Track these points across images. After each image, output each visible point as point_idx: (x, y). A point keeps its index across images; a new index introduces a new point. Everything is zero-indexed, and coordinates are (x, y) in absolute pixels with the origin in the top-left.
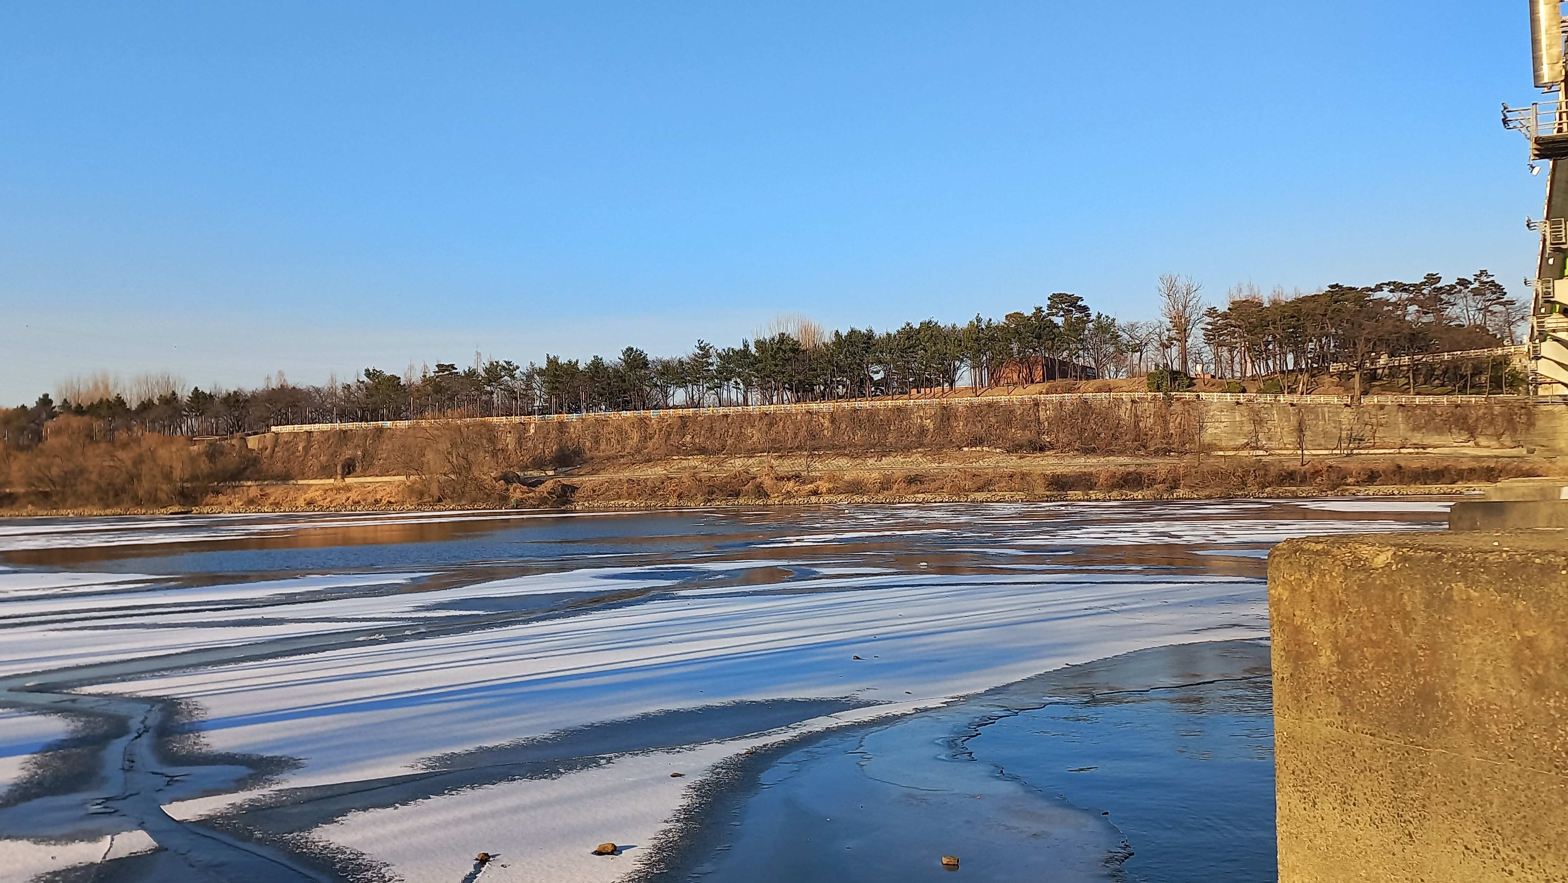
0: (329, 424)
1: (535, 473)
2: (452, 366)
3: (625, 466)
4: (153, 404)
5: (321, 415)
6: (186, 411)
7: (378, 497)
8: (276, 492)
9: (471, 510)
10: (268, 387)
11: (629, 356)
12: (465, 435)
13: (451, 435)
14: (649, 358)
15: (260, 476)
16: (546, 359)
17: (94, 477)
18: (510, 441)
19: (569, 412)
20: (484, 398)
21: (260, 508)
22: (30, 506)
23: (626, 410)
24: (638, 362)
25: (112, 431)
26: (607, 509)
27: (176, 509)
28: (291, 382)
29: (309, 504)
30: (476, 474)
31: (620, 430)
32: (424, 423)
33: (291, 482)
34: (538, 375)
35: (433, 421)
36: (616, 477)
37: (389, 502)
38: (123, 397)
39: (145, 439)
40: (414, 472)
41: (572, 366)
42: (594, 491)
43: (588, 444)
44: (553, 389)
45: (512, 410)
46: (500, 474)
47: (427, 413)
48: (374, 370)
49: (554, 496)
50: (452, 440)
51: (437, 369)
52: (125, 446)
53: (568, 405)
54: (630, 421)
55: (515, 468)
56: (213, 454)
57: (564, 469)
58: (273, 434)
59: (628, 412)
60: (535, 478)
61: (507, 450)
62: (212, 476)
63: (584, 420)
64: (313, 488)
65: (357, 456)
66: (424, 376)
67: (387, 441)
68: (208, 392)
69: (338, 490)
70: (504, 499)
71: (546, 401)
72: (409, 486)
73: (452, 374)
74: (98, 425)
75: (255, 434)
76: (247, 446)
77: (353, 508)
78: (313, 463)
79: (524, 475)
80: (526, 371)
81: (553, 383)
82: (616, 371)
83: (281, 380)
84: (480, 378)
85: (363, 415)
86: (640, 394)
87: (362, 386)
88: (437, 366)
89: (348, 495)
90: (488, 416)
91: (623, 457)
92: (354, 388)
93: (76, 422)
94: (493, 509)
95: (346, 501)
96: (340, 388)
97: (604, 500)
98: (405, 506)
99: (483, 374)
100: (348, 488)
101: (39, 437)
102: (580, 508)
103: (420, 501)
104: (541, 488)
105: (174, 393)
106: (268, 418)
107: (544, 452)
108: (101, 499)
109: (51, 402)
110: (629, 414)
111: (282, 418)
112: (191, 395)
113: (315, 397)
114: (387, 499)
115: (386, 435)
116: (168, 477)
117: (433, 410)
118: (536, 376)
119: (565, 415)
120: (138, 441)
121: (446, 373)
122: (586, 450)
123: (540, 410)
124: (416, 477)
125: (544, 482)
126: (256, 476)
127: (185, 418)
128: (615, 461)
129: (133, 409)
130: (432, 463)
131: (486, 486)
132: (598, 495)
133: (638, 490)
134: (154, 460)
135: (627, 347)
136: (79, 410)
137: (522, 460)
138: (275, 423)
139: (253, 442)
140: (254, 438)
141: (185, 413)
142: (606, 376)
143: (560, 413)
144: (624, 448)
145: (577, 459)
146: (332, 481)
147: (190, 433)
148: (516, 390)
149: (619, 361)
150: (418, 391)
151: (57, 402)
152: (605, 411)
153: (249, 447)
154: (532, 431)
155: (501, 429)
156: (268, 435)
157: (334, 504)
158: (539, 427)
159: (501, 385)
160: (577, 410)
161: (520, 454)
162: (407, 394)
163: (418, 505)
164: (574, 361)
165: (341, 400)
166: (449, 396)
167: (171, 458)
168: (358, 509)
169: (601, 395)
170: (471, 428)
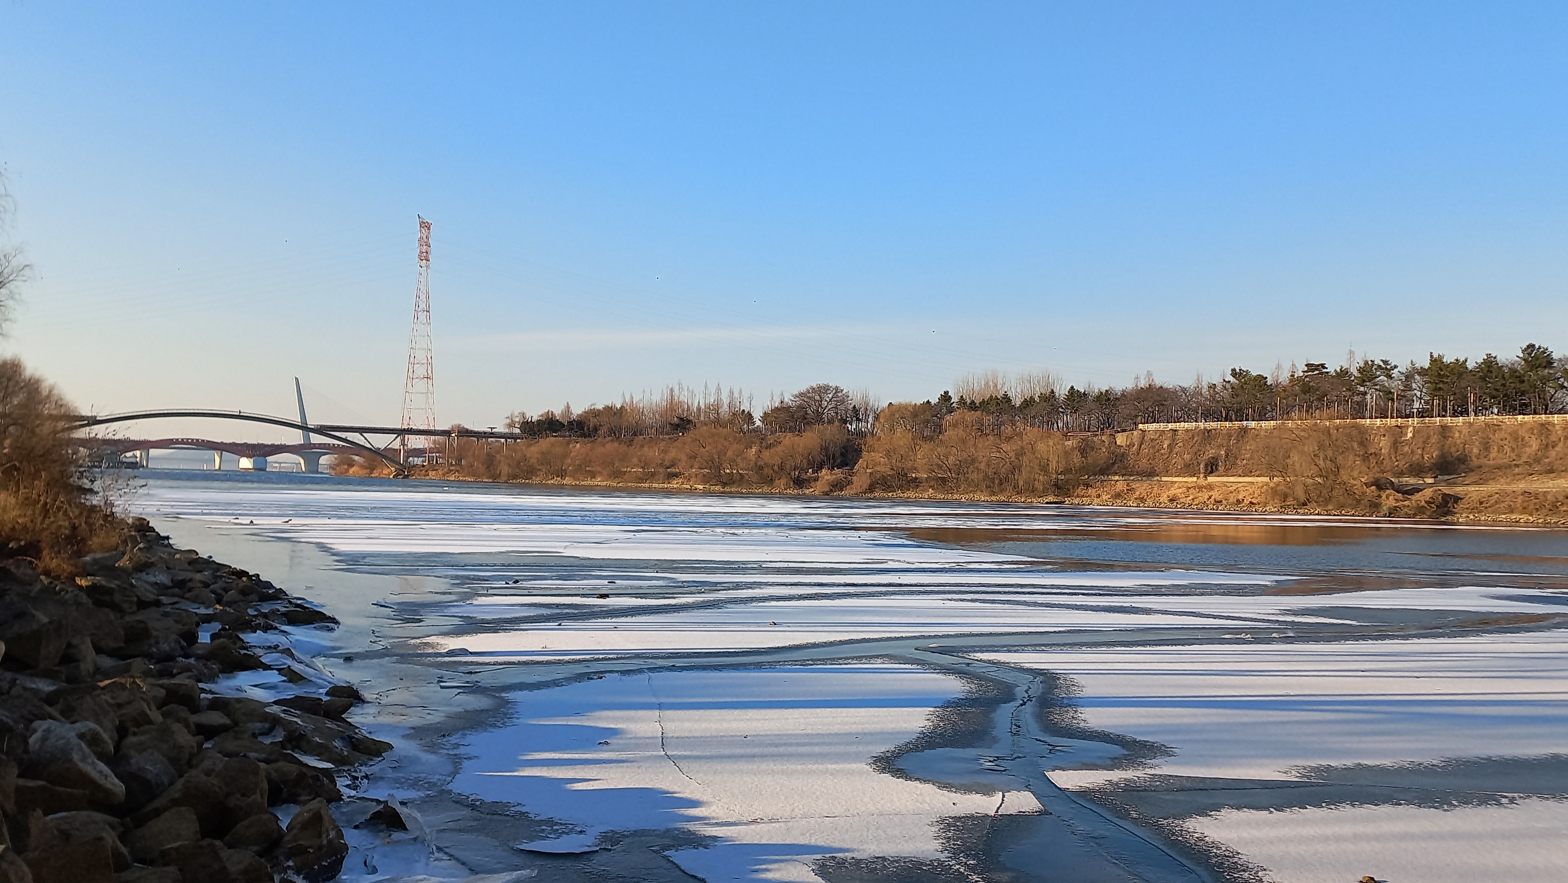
0: (1194, 423)
1: (1412, 481)
2: (1323, 366)
3: (1519, 477)
4: (1035, 402)
5: (1188, 414)
6: (1063, 408)
7: (1240, 497)
8: (1141, 487)
9: (1338, 515)
10: (1137, 386)
11: (1530, 354)
12: (1334, 438)
13: (1319, 437)
14: (1555, 356)
15: (1127, 472)
16: (1429, 358)
17: (982, 466)
18: (1384, 444)
19: (1454, 414)
20: (1356, 398)
21: (1125, 502)
22: (930, 490)
23: (1524, 414)
24: (1541, 360)
25: (999, 426)
26: (1495, 522)
27: (1051, 499)
28: (1158, 382)
29: (1172, 500)
30: (1345, 478)
31: (1515, 436)
32: (1290, 424)
33: (1156, 478)
34: (1419, 374)
35: (1300, 422)
36: (1510, 488)
37: (1251, 503)
38: (1009, 394)
39: (1026, 434)
40: (1278, 474)
41: (1459, 368)
42: (1481, 503)
43: (1475, 451)
44: (1435, 389)
45: (1387, 412)
46: (1372, 480)
47: (1293, 414)
48: (1240, 370)
49: (1433, 505)
50: (1319, 442)
51: (1306, 369)
52: (1009, 439)
53: (1454, 407)
54: (1529, 426)
55: (1389, 473)
56: (1084, 449)
57: (1446, 477)
58: (1140, 432)
59: (1526, 417)
60: (1412, 485)
61: (1380, 455)
62: (1084, 469)
63: (1471, 424)
64: (1176, 485)
65: (1220, 455)
66: (1292, 376)
67: (1251, 442)
68: (1083, 391)
69: (1200, 488)
70: (1375, 506)
71: (1426, 403)
72: (1272, 488)
73: (1322, 373)
74: (989, 419)
75: (1124, 431)
76: (1116, 443)
77: (1215, 507)
78: (1177, 461)
79: (1399, 482)
80: (1404, 371)
81: (1437, 383)
82: (1513, 371)
83: (1149, 379)
84: (1353, 378)
85: (1227, 415)
86: (1541, 396)
87: (1228, 386)
88: (1306, 365)
89: (1210, 494)
90: (1360, 418)
91: (1517, 466)
92: (1219, 389)
93: (971, 416)
94: (1362, 516)
95: (1208, 499)
96: (1206, 387)
97: (1493, 513)
98: (1268, 508)
99: (1356, 373)
100: (1210, 487)
101: (939, 429)
102: (1462, 520)
103: (1283, 504)
104: (1417, 496)
105: (1052, 392)
106: (1136, 416)
107: (1423, 458)
108: (988, 487)
109: (950, 398)
110: (1527, 418)
111: (1149, 416)
112: (1067, 393)
113: (1182, 395)
114: (1250, 500)
115: (1250, 435)
116: (1044, 469)
117: (1300, 411)
118: (1417, 377)
119: (1449, 418)
120: (1020, 435)
121: (1316, 372)
122: (1473, 458)
123: (1420, 412)
124: (1280, 479)
125: (1421, 490)
126: (1123, 472)
127: (1061, 414)
128: (1508, 471)
129: (1018, 405)
130: (1297, 465)
131: (1356, 491)
132: (1486, 508)
133: (1535, 504)
134: (1033, 452)
135: (1528, 344)
136: (973, 406)
137: (1397, 466)
138: (1143, 421)
139: (1121, 439)
140: (1122, 435)
141: (1062, 410)
142: (1500, 376)
143: (1444, 416)
144: (1519, 456)
145: (1463, 466)
146: (1195, 479)
147: (1065, 429)
148: (1392, 391)
149: (1518, 359)
150: (1285, 391)
151: (955, 399)
152: (1498, 415)
153: (1118, 443)
154: (1410, 435)
155: (1374, 432)
156: (1135, 433)
157: (1196, 502)
158: (1418, 432)
159: (1377, 385)
160: (1465, 412)
161: (1395, 460)
162: (1274, 394)
163: (1282, 507)
164: (1462, 359)
165: (1206, 399)
166: (1318, 396)
167: (1048, 451)
168: (1220, 508)
169: (1494, 397)
170: (1341, 430)
